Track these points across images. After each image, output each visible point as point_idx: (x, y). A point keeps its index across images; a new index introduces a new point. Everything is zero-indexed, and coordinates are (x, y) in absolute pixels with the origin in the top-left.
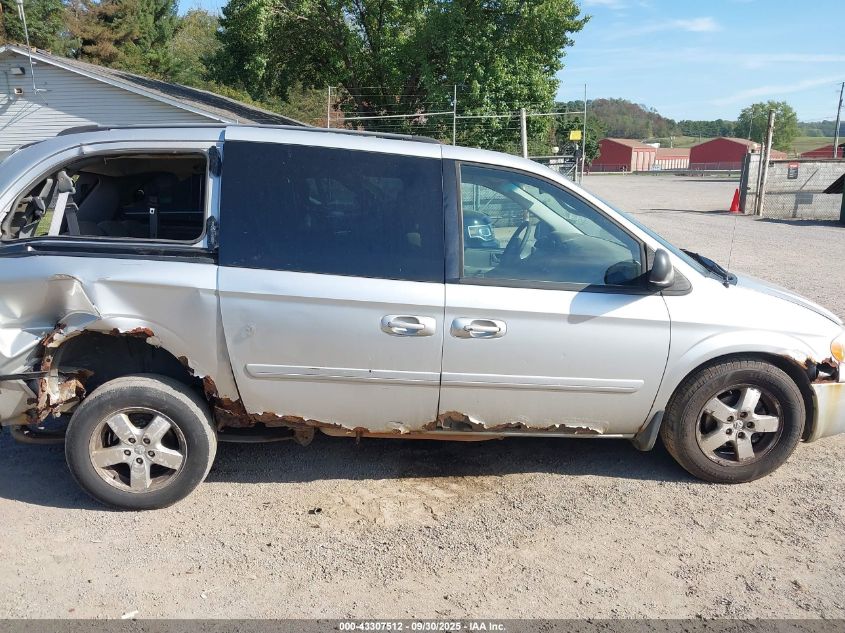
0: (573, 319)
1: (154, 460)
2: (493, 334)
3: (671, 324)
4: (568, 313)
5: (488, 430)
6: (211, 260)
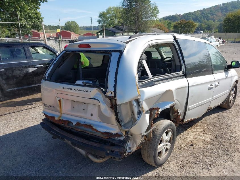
1: (167, 147)
3: (232, 77)
5: (212, 109)
6: (184, 77)
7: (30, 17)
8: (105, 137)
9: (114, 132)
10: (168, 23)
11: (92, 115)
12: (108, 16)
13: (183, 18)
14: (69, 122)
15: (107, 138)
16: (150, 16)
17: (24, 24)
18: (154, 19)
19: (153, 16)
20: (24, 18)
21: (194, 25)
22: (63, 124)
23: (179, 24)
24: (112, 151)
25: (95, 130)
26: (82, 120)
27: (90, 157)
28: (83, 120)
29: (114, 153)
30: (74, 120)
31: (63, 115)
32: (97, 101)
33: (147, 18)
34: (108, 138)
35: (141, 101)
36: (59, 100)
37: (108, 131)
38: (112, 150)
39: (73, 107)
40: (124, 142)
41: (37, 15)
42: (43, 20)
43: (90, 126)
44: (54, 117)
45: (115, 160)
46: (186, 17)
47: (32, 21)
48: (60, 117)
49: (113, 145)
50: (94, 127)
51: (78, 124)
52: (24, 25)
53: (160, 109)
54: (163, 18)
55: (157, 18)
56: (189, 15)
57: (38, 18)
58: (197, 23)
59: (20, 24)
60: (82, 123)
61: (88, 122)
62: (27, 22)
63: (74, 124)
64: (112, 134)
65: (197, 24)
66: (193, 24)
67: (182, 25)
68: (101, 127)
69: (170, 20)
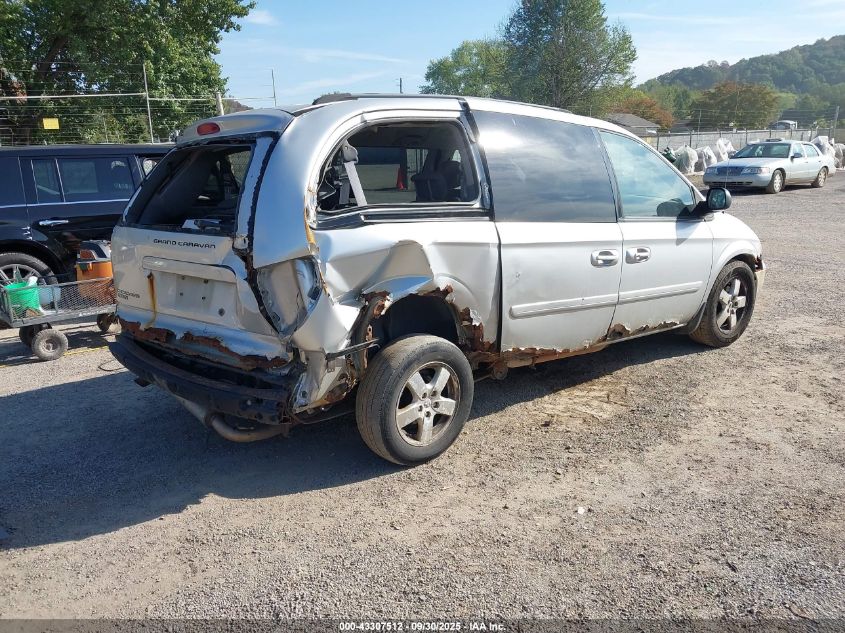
0: (679, 241)
1: (438, 410)
2: (646, 258)
3: (713, 240)
4: (675, 237)
5: (633, 334)
6: (487, 218)
7: (186, 80)
8: (247, 367)
9: (270, 355)
10: (678, 96)
11: (221, 312)
12: (458, 73)
13: (737, 75)
14: (170, 335)
15: (251, 368)
16: (604, 72)
17: (166, 99)
18: (618, 80)
19: (613, 71)
20: (166, 81)
21: (768, 98)
22: (156, 339)
23: (712, 96)
24: (259, 401)
25: (226, 350)
26: (199, 328)
27: (217, 425)
28: (202, 327)
29: (264, 404)
30: (180, 328)
31: (159, 318)
32: (229, 271)
33: (592, 78)
34: (253, 370)
35: (319, 261)
36: (149, 277)
37: (256, 353)
38: (260, 397)
39: (181, 294)
40: (292, 378)
41: (205, 72)
42: (226, 87)
43: (214, 342)
44: (138, 324)
45: (261, 422)
46: (749, 73)
47: (189, 92)
48: (153, 321)
49: (266, 386)
50: (223, 344)
51: (188, 336)
52: (166, 103)
53: (392, 295)
54: (662, 78)
55: (627, 77)
56: (761, 66)
57: (211, 81)
58: (790, 95)
59: (148, 99)
60: (197, 334)
61: (213, 331)
62: (176, 94)
63: (179, 336)
64: (264, 359)
65: (789, 98)
66: (763, 98)
67: (722, 101)
68: (242, 342)
69: (687, 83)
